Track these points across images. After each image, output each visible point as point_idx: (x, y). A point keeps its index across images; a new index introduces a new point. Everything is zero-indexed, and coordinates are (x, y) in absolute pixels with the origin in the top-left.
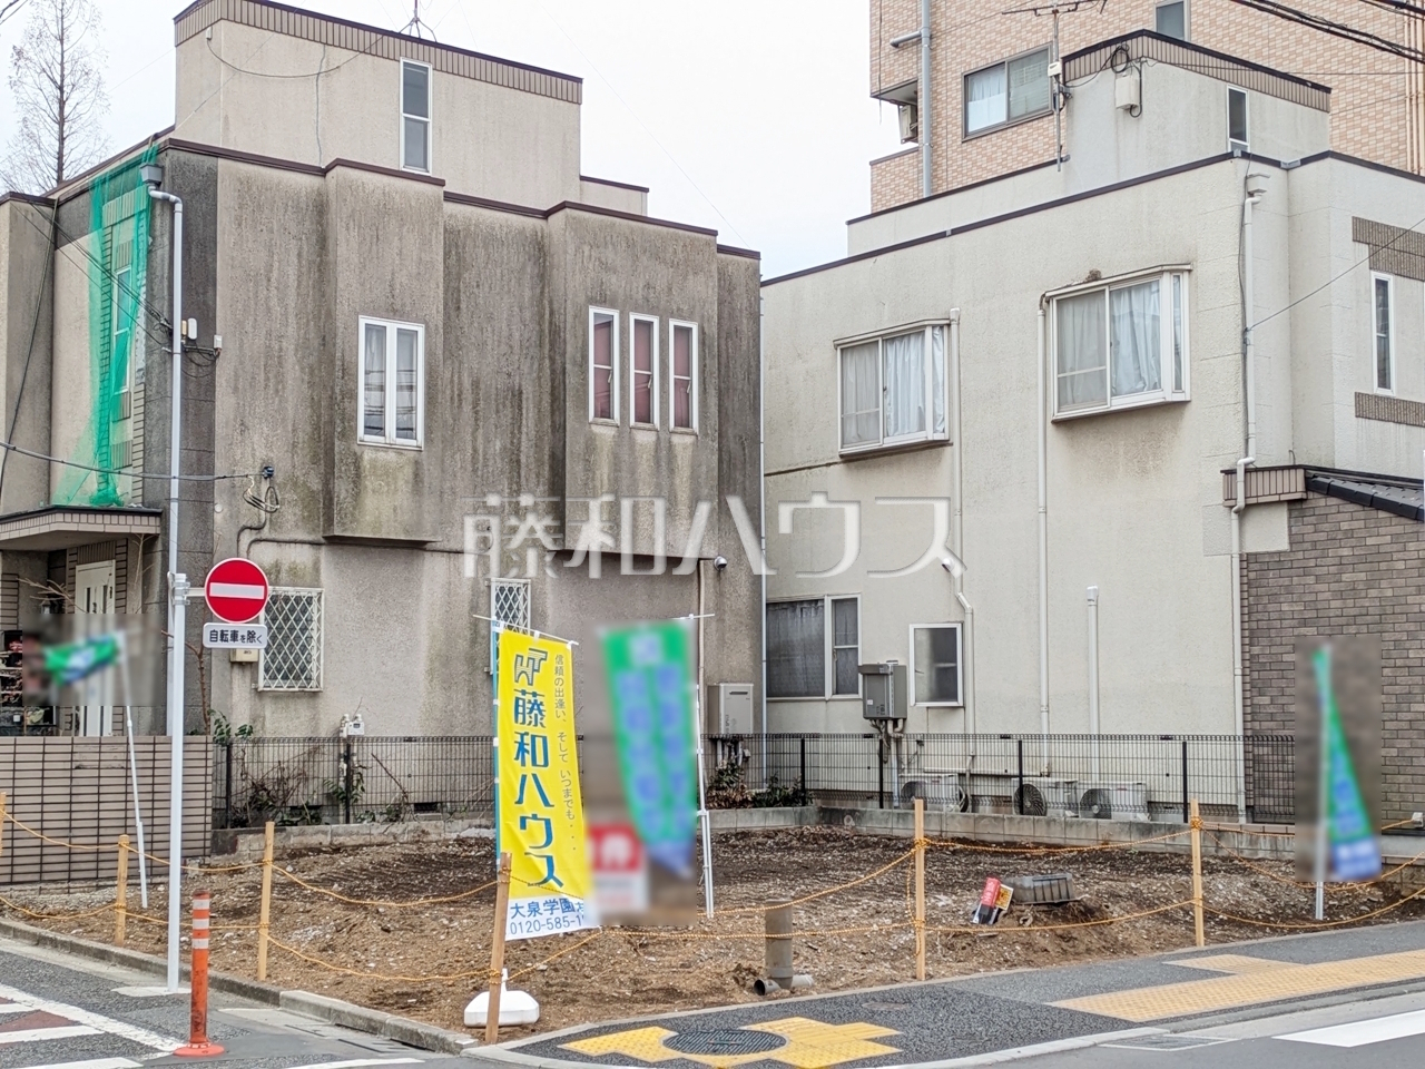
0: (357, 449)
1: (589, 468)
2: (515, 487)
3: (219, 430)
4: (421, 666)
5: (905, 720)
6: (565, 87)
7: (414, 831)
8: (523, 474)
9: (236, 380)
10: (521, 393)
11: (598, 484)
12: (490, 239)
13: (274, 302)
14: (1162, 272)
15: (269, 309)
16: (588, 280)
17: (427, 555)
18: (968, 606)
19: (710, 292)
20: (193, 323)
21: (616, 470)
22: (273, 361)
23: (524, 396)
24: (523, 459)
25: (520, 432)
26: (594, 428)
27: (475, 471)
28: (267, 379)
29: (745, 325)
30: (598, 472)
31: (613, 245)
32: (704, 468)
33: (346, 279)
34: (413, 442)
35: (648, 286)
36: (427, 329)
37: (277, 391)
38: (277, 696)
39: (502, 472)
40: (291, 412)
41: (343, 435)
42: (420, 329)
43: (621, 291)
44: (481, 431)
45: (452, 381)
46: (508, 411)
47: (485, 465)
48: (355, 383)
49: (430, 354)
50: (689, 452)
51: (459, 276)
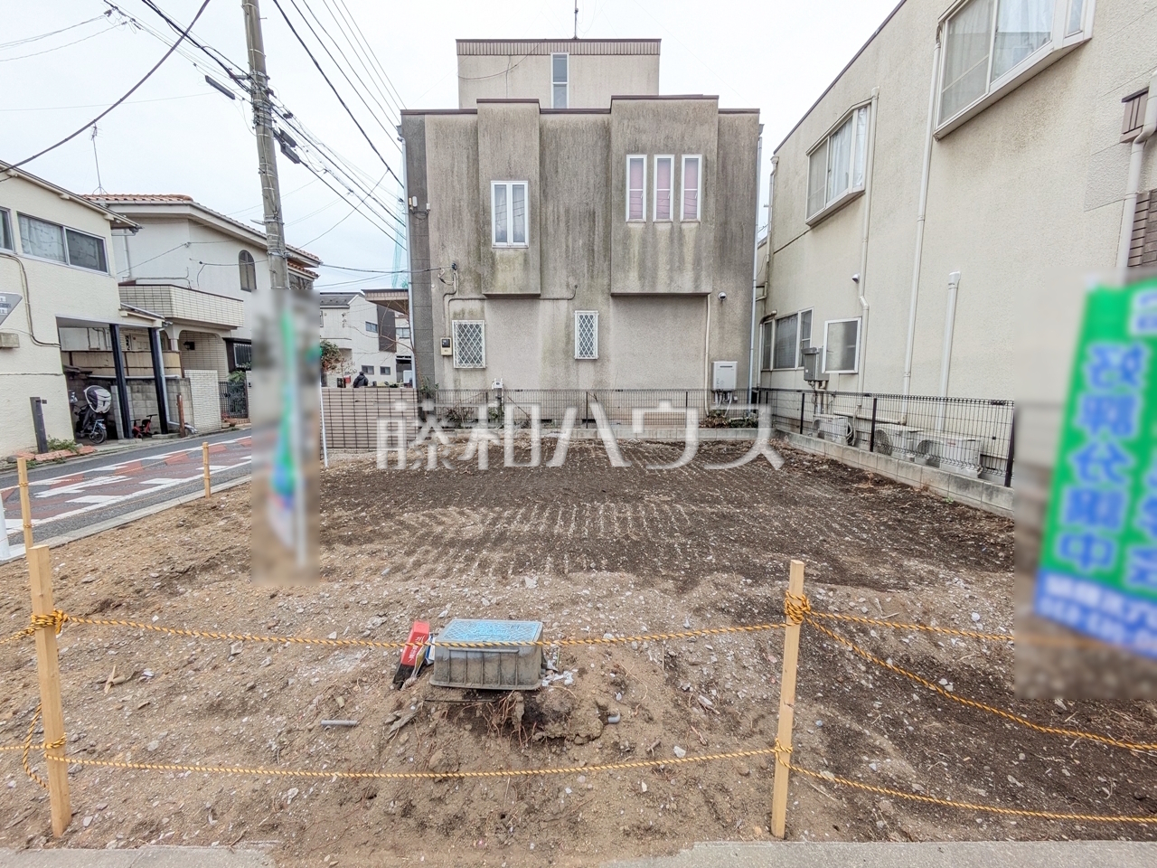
0: (492, 250)
1: (626, 247)
2: (591, 263)
3: (432, 249)
4: (539, 356)
5: (827, 382)
6: (651, 45)
9: (439, 224)
10: (594, 213)
11: (632, 256)
12: (575, 131)
13: (456, 183)
15: (453, 187)
16: (627, 140)
17: (541, 302)
18: (865, 305)
19: (712, 135)
20: (415, 198)
21: (643, 248)
22: (456, 212)
23: (596, 215)
24: (596, 249)
25: (594, 234)
26: (629, 225)
27: (567, 257)
28: (454, 222)
29: (746, 156)
30: (631, 249)
31: (643, 116)
32: (704, 241)
33: (484, 163)
34: (523, 244)
35: (667, 137)
36: (530, 182)
37: (459, 227)
38: (466, 370)
39: (583, 256)
40: (466, 236)
41: (485, 244)
42: (525, 184)
43: (649, 143)
44: (570, 236)
45: (553, 211)
46: (587, 224)
47: (574, 254)
48: (490, 216)
49: (532, 196)
50: (694, 233)
51: (557, 154)
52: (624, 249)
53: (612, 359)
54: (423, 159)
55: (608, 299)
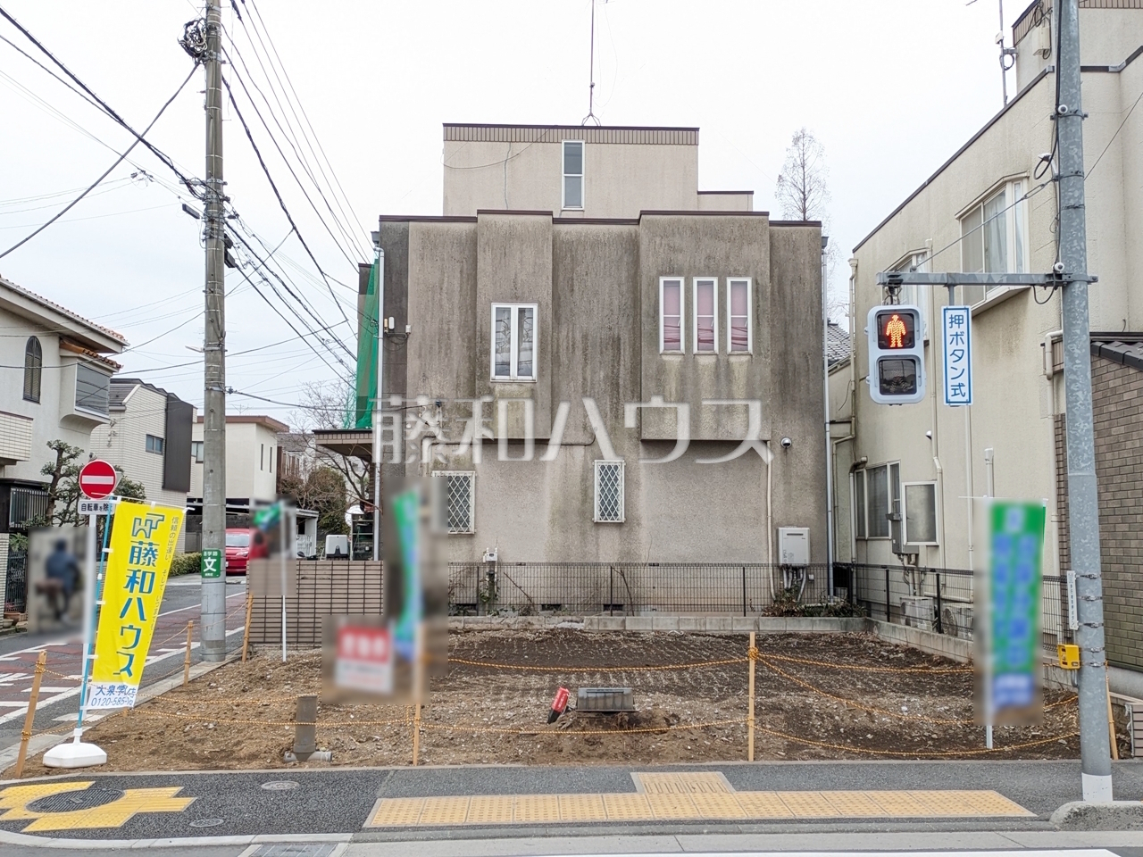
0: (491, 385)
2: (615, 400)
3: (409, 381)
4: (546, 518)
5: (917, 555)
6: (687, 135)
7: (523, 622)
8: (621, 391)
9: (420, 350)
10: (619, 339)
12: (596, 243)
13: (445, 302)
14: (1006, 182)
15: (441, 306)
16: (659, 260)
18: (939, 467)
19: (763, 255)
20: (392, 320)
21: (682, 384)
22: (444, 337)
23: (622, 341)
24: (621, 382)
25: (619, 365)
26: (665, 358)
28: (440, 348)
29: (808, 275)
30: (667, 387)
31: (679, 234)
32: (758, 377)
33: (483, 281)
34: (530, 378)
35: (709, 257)
36: (540, 306)
37: (446, 354)
38: (448, 537)
39: (605, 392)
40: (455, 366)
41: (481, 377)
42: (535, 307)
43: (687, 265)
44: (589, 367)
45: (567, 336)
46: (610, 352)
47: (592, 388)
48: (490, 344)
49: (542, 321)
50: (745, 368)
51: (573, 270)
52: (657, 386)
53: (644, 522)
54: (404, 272)
55: (637, 446)
